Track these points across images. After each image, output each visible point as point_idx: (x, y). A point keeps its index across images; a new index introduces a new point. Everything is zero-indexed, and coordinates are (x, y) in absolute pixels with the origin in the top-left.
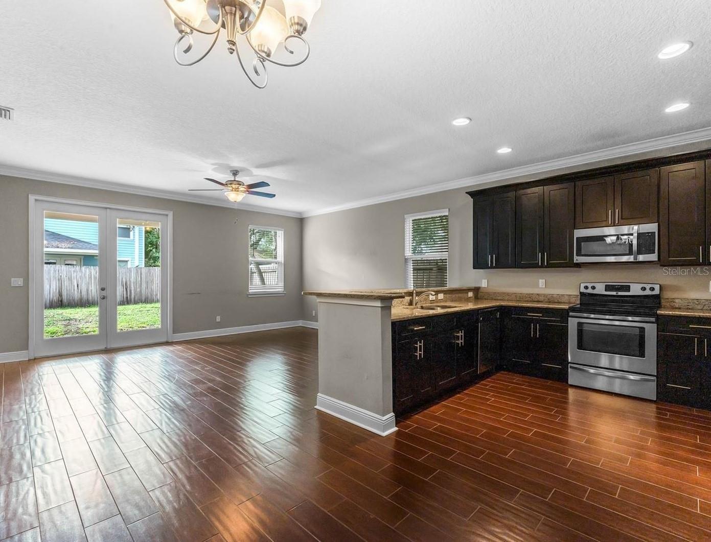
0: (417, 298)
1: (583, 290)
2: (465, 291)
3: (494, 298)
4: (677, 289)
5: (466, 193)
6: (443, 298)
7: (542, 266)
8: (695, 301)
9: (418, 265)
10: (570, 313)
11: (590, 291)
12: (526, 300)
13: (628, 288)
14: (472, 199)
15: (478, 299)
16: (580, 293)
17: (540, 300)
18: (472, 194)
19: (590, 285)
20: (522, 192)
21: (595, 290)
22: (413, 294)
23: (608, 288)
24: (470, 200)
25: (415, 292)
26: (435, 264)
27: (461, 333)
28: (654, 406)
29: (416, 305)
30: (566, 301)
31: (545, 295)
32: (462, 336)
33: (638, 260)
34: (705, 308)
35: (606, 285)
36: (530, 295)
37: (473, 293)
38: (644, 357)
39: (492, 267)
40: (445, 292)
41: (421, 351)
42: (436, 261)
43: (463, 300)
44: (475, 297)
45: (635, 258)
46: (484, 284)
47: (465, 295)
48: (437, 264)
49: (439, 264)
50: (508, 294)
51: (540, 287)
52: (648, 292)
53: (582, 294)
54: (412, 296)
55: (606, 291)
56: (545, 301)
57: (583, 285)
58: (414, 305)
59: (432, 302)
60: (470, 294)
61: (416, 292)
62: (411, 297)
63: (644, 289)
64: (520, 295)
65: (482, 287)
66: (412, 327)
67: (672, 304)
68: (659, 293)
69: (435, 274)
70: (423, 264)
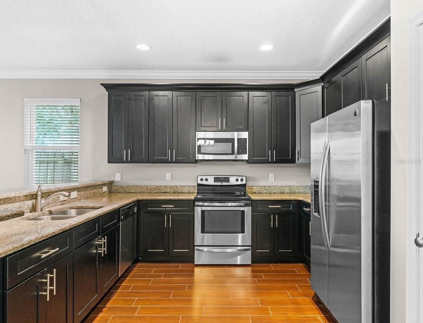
0: (43, 201)
1: (200, 182)
2: (100, 186)
3: (128, 191)
4: (254, 179)
5: (101, 84)
6: (76, 196)
7: (171, 162)
8: (263, 188)
9: (40, 158)
10: (196, 203)
11: (204, 182)
12: (156, 191)
13: (227, 180)
14: (107, 92)
15: (111, 193)
16: (198, 184)
17: (167, 191)
18: (107, 87)
19: (204, 178)
20: (155, 93)
21: (208, 181)
22: (36, 196)
23: (216, 179)
24: (105, 93)
25: (40, 193)
26: (61, 156)
27: (104, 239)
28: (250, 269)
29: (41, 210)
30: (187, 192)
31: (171, 187)
32: (104, 242)
33: (237, 159)
34: (268, 192)
35: (215, 178)
36: (159, 187)
37: (108, 187)
38: (244, 233)
39: (127, 162)
40: (78, 189)
41: (53, 286)
42: (62, 154)
43: (98, 196)
44: (109, 191)
45: (236, 157)
46: (117, 178)
47: (100, 190)
48: (63, 157)
49: (65, 157)
50: (140, 187)
51: (167, 179)
52: (239, 183)
53: (199, 185)
54: (36, 199)
55: (214, 182)
56: (171, 192)
57: (199, 178)
58: (39, 210)
59: (64, 202)
60: (105, 189)
61: (42, 194)
62: (34, 201)
63: (237, 180)
64: (151, 187)
65: (115, 181)
66: (38, 254)
67: (252, 190)
68: (245, 183)
69: (61, 168)
70: (47, 157)
